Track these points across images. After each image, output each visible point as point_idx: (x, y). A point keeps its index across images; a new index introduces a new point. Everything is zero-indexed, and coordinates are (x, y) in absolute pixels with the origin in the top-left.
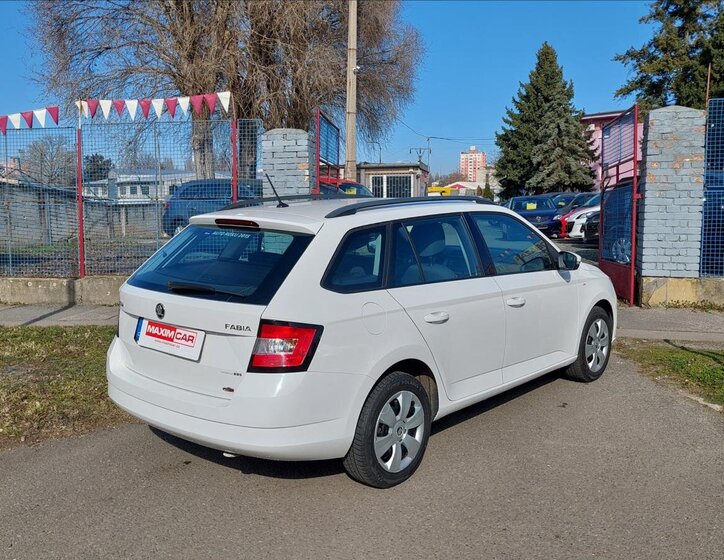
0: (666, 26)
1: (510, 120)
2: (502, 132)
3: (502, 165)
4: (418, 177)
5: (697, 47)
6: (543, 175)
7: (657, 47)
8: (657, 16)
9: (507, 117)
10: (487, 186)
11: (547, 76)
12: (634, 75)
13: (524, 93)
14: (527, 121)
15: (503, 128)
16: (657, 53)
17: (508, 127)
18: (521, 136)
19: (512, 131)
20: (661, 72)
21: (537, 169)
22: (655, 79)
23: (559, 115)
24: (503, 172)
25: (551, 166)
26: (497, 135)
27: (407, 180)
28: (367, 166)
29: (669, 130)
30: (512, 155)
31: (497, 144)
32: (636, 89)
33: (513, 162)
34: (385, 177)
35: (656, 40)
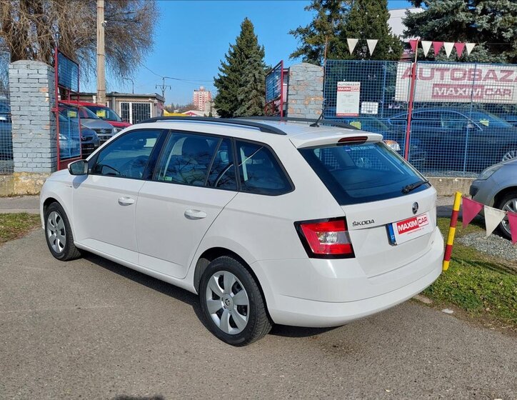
0: (320, 14)
1: (224, 69)
2: (218, 78)
3: (219, 100)
4: (155, 105)
5: (338, 30)
6: (244, 108)
7: (315, 27)
8: (315, 6)
9: (221, 67)
10: (211, 114)
11: (247, 41)
12: (301, 45)
13: (233, 51)
14: (235, 71)
15: (219, 75)
16: (315, 31)
17: (222, 74)
18: (231, 81)
19: (224, 77)
20: (317, 44)
21: (241, 104)
22: (314, 48)
23: (255, 68)
24: (219, 105)
25: (250, 102)
26: (215, 80)
27: (147, 107)
28: (117, 95)
29: (301, 79)
30: (225, 94)
31: (215, 85)
32: (302, 54)
33: (226, 98)
34: (131, 104)
35: (314, 23)
